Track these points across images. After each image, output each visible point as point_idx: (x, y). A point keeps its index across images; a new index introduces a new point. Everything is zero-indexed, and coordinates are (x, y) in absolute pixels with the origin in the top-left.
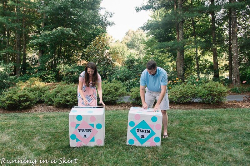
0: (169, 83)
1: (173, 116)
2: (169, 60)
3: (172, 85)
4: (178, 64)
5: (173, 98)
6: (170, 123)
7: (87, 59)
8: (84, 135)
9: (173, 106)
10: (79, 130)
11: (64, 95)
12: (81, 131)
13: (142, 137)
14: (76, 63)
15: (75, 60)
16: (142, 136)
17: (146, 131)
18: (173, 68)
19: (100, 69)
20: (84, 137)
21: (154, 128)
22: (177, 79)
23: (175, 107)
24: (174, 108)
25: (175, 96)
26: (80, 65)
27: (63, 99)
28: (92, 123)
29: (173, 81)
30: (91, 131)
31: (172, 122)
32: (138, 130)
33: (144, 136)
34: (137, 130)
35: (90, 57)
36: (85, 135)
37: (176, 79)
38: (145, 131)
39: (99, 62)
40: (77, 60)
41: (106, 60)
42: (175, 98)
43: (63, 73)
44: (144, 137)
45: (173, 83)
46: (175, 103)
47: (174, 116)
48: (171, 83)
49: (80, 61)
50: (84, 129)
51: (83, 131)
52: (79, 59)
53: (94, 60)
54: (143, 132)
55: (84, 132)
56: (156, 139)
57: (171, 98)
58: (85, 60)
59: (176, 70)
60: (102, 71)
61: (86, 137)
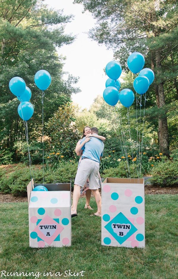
0: (151, 160)
1: (158, 204)
2: (149, 130)
3: (155, 161)
4: (160, 135)
5: (157, 180)
6: (155, 213)
7: (49, 134)
8: (47, 233)
9: (158, 190)
10: (41, 227)
11: (23, 181)
12: (43, 228)
13: (120, 235)
14: (36, 139)
15: (34, 136)
16: (120, 233)
17: (125, 227)
18: (155, 139)
19: (65, 146)
20: (47, 235)
21: (135, 222)
22: (160, 154)
23: (160, 191)
24: (160, 193)
25: (160, 177)
26: (41, 141)
27: (23, 186)
28: (57, 217)
29: (156, 157)
30: (55, 228)
31: (158, 211)
32: (115, 225)
33: (123, 233)
34: (113, 225)
35: (52, 132)
36: (49, 233)
37: (158, 154)
38: (123, 226)
39: (63, 137)
40: (38, 136)
41: (71, 135)
42: (160, 180)
43: (22, 153)
44: (123, 235)
45: (156, 160)
46: (159, 185)
47: (160, 203)
48: (153, 159)
49: (41, 137)
50: (48, 225)
51: (46, 227)
52: (39, 134)
53: (57, 135)
54: (121, 228)
55: (48, 228)
56: (139, 237)
57: (155, 179)
58: (47, 135)
59: (159, 142)
60: (67, 148)
61: (49, 235)
